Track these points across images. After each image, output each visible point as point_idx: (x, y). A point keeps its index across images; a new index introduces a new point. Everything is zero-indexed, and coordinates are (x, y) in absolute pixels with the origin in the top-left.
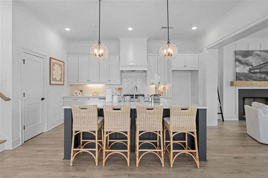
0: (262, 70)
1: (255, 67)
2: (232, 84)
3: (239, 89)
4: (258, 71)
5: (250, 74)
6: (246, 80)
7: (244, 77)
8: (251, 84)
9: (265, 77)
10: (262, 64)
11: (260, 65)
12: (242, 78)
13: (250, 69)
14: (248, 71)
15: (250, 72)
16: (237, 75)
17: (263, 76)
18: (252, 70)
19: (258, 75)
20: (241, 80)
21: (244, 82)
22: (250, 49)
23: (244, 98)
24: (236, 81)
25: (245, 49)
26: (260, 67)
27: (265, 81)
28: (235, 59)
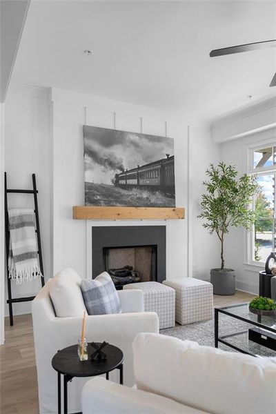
0: (141, 182)
1: (127, 172)
2: (77, 214)
3: (93, 227)
4: (134, 182)
5: (117, 190)
6: (108, 204)
7: (103, 195)
8: (119, 214)
9: (148, 198)
10: (143, 167)
11: (139, 168)
12: (98, 197)
13: (117, 176)
14: (113, 181)
15: (116, 183)
16: (87, 191)
17: (145, 195)
18: (122, 178)
19: (135, 193)
20: (95, 203)
21: (103, 208)
22: (119, 128)
23: (106, 251)
24: (86, 205)
25: (107, 124)
26: (138, 173)
27: (149, 206)
28: (84, 146)
